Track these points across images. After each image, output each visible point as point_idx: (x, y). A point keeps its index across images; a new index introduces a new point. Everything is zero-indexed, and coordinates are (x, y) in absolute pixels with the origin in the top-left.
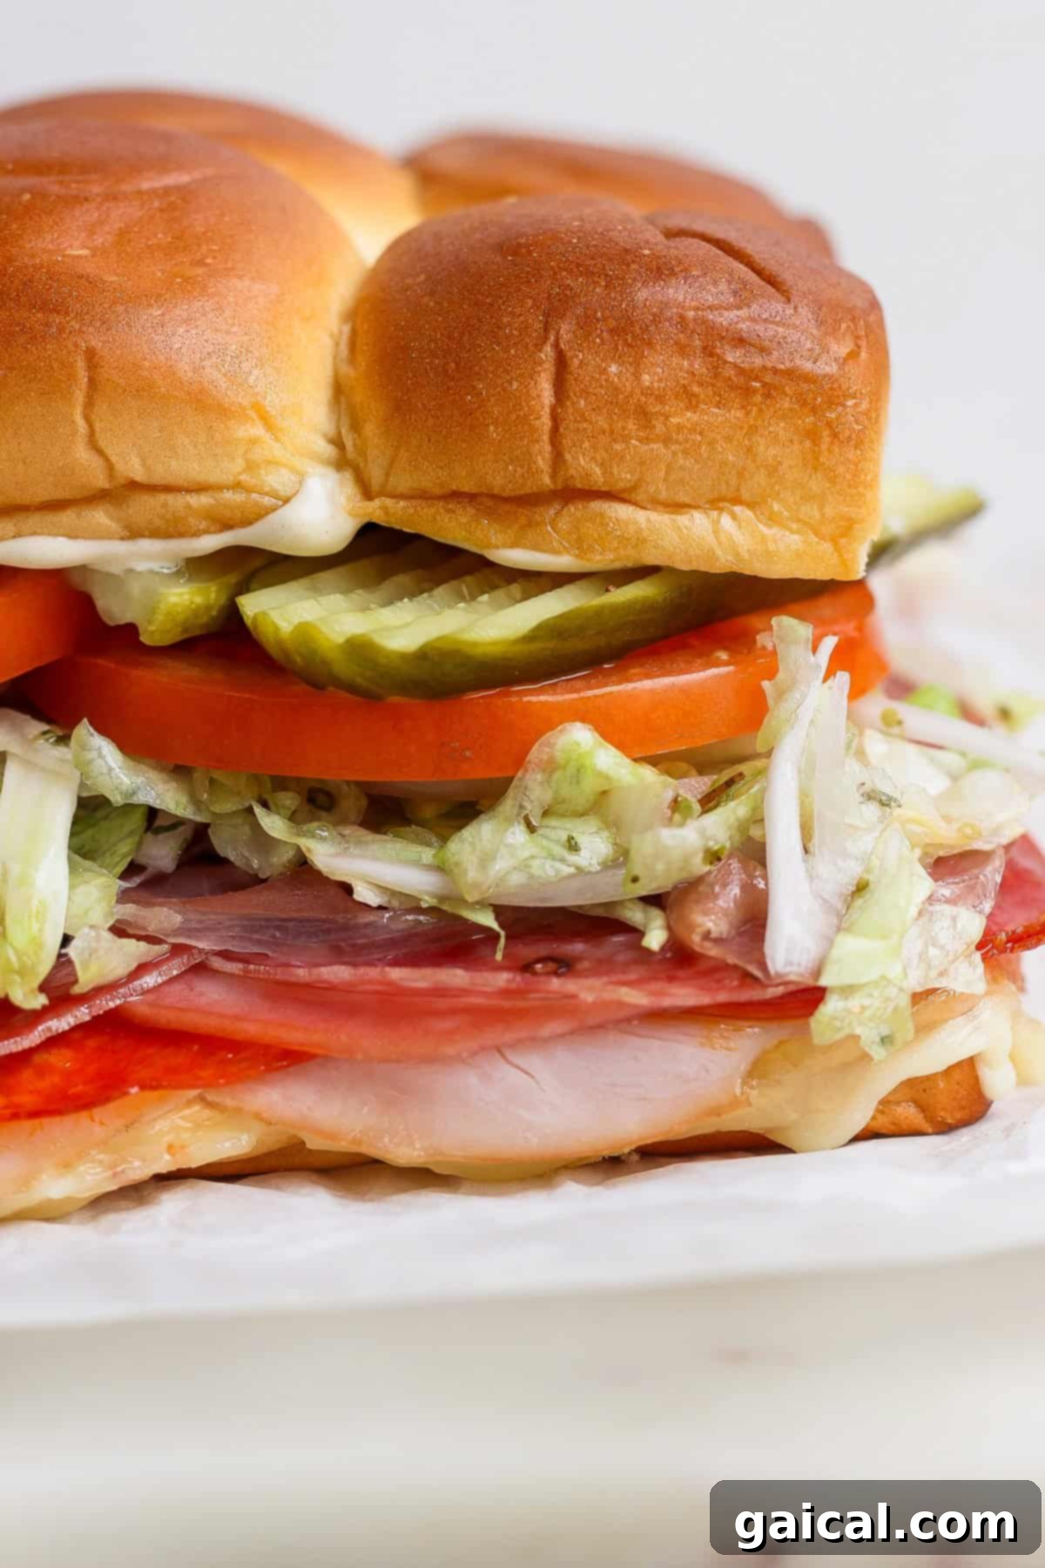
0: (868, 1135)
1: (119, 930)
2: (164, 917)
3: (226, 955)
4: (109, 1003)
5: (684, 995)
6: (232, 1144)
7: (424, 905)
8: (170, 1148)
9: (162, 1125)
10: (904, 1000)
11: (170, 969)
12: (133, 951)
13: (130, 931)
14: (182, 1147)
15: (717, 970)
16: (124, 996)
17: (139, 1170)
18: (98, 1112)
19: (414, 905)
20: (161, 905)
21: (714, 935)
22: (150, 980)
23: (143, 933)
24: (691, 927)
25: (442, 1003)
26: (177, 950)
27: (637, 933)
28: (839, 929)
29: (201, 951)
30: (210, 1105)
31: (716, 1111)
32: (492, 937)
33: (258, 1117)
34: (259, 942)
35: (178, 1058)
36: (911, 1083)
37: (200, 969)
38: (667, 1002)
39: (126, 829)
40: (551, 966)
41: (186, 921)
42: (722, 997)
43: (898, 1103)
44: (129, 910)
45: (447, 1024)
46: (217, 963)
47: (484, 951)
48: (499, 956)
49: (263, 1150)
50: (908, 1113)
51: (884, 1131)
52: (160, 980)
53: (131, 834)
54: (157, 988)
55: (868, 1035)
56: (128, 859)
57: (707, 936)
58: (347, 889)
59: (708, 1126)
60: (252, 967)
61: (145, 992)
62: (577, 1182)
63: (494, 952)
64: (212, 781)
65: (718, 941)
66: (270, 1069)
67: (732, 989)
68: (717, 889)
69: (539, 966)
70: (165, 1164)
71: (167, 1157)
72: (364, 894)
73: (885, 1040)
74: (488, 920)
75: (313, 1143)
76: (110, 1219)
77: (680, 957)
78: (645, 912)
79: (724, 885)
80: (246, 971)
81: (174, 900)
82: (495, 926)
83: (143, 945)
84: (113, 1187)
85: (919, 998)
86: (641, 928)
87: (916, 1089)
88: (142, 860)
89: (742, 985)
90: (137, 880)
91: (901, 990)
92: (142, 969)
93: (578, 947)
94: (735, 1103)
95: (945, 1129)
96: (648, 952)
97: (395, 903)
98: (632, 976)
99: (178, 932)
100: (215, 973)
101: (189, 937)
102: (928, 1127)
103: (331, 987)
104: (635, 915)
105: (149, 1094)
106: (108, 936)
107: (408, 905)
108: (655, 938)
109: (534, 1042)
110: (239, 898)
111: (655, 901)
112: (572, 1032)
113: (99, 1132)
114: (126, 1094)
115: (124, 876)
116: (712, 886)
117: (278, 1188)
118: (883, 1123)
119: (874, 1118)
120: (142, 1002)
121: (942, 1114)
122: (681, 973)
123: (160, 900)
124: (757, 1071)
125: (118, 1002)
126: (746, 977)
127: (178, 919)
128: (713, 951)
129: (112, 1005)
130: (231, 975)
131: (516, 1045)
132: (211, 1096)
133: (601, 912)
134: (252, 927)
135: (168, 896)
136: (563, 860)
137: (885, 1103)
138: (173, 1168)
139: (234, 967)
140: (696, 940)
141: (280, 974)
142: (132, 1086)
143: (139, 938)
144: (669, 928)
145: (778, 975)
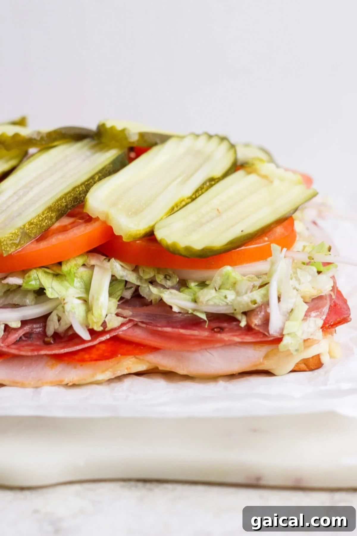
0: (293, 371)
1: (117, 315)
2: (128, 312)
3: (142, 322)
4: (113, 334)
5: (249, 339)
6: (142, 367)
7: (189, 312)
8: (127, 369)
9: (125, 364)
10: (302, 341)
11: (129, 326)
12: (120, 320)
13: (120, 315)
14: (130, 368)
15: (257, 333)
16: (118, 332)
17: (119, 373)
18: (111, 360)
19: (187, 312)
20: (127, 309)
21: (257, 324)
22: (124, 328)
23: (123, 316)
24: (252, 322)
25: (193, 337)
26: (130, 321)
27: (239, 322)
28: (287, 320)
29: (136, 321)
30: (137, 358)
31: (256, 365)
32: (205, 321)
33: (148, 362)
34: (149, 320)
35: (130, 348)
36: (304, 360)
37: (136, 325)
38: (245, 341)
39: (119, 288)
40: (219, 330)
41: (133, 313)
42: (259, 340)
43: (301, 364)
44: (120, 310)
45: (193, 343)
46: (140, 324)
47: (203, 324)
48: (206, 326)
49: (149, 368)
50: (303, 366)
51: (297, 370)
52: (126, 328)
53: (120, 290)
54: (125, 330)
55: (292, 349)
56: (120, 297)
57: (256, 325)
58: (171, 307)
59: (254, 369)
60: (148, 326)
61: (123, 331)
62: (223, 381)
63: (205, 325)
64: (144, 271)
65: (258, 326)
66: (151, 351)
67: (261, 338)
68: (259, 313)
69: (215, 330)
70: (126, 372)
71: (126, 371)
72: (175, 309)
73: (297, 350)
74: (204, 317)
75: (160, 368)
76: (113, 385)
77: (249, 329)
78: (242, 316)
79: (261, 312)
80: (146, 327)
81: (130, 308)
82: (206, 319)
83: (122, 319)
84: (113, 377)
85: (305, 341)
86: (240, 320)
87: (305, 361)
88: (123, 296)
89: (263, 337)
90: (122, 302)
91: (301, 339)
92: (123, 325)
93: (225, 325)
94: (261, 364)
95: (311, 370)
96: (241, 327)
97: (182, 312)
98: (237, 333)
99: (131, 316)
100: (139, 327)
101: (133, 318)
102: (307, 370)
103: (166, 332)
104: (239, 317)
105: (123, 357)
106: (115, 316)
107: (185, 312)
108: (243, 324)
109: (213, 348)
110: (145, 308)
111: (245, 313)
112: (223, 346)
113: (111, 364)
114: (117, 356)
115: (119, 301)
116: (257, 312)
117: (152, 378)
118: (296, 369)
119: (294, 367)
120: (122, 334)
121: (311, 367)
122: (249, 333)
123: (127, 307)
124: (266, 357)
125: (116, 334)
126: (264, 335)
127: (131, 313)
128: (257, 328)
129: (115, 334)
130: (143, 327)
131: (210, 348)
132: (137, 356)
133: (231, 315)
134: (148, 316)
135: (129, 306)
136: (223, 301)
137: (297, 364)
138: (127, 373)
139: (144, 325)
140: (253, 326)
141: (155, 328)
142: (119, 354)
143: (122, 317)
144: (247, 321)
145: (272, 335)
